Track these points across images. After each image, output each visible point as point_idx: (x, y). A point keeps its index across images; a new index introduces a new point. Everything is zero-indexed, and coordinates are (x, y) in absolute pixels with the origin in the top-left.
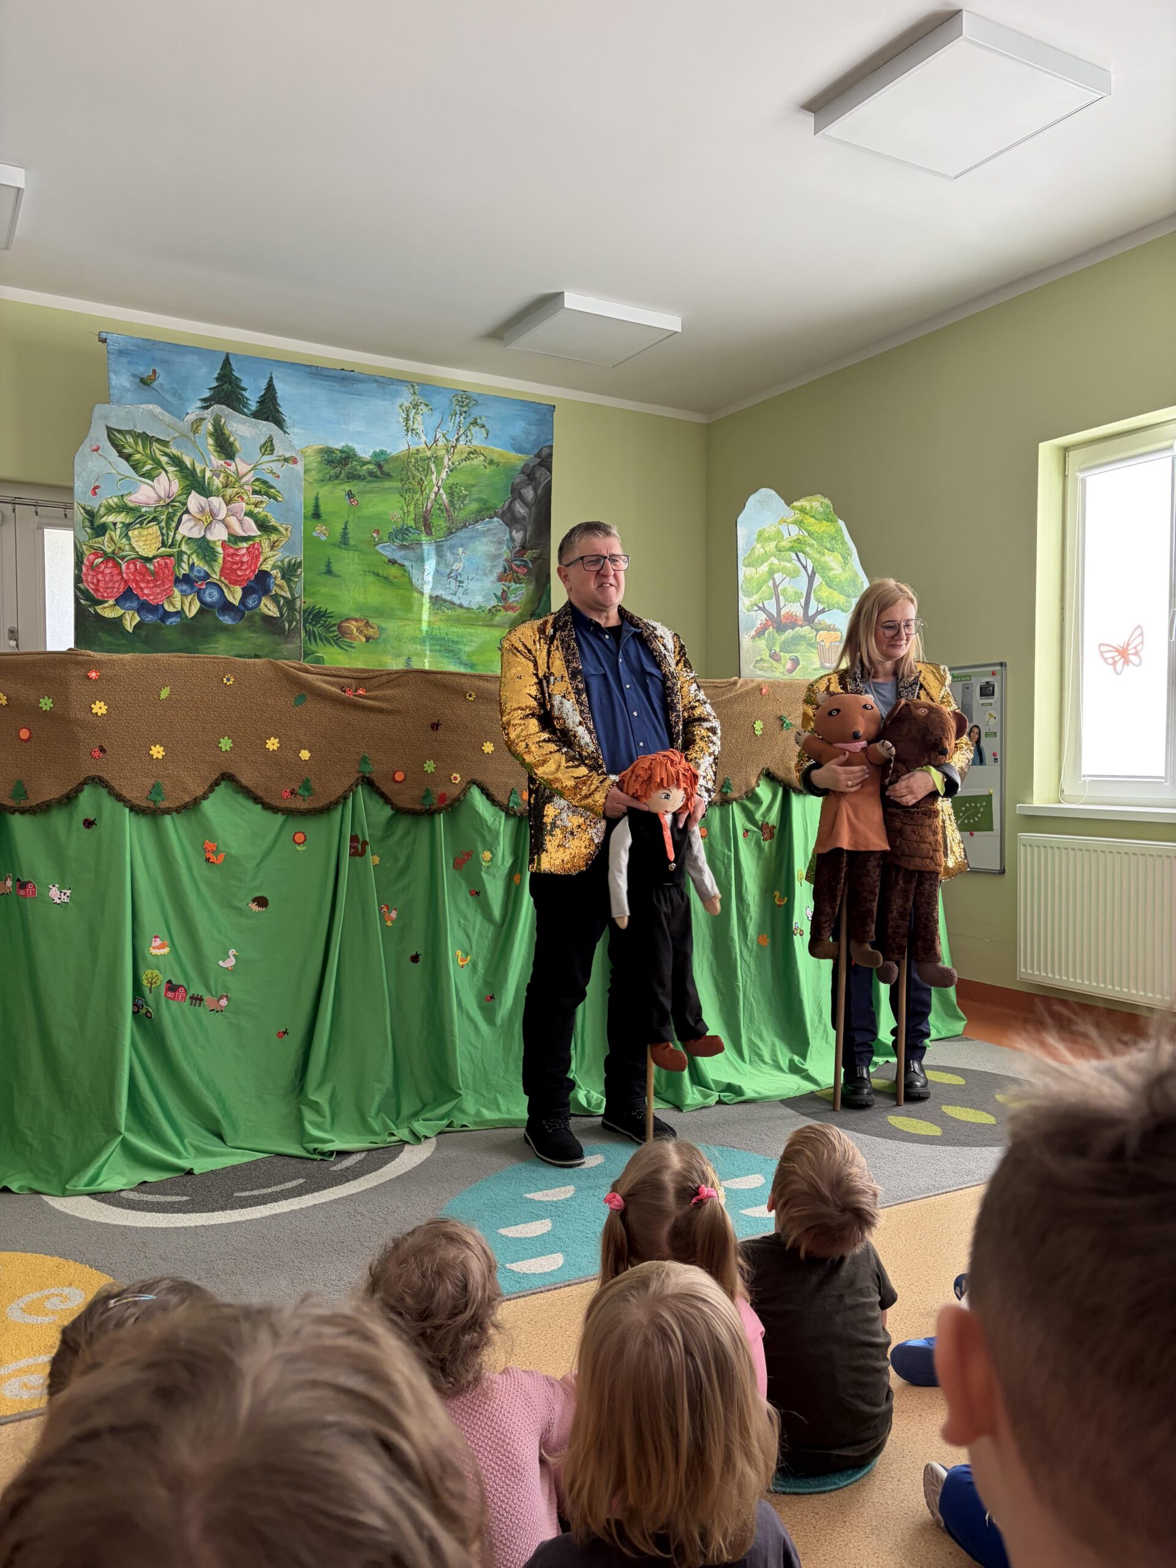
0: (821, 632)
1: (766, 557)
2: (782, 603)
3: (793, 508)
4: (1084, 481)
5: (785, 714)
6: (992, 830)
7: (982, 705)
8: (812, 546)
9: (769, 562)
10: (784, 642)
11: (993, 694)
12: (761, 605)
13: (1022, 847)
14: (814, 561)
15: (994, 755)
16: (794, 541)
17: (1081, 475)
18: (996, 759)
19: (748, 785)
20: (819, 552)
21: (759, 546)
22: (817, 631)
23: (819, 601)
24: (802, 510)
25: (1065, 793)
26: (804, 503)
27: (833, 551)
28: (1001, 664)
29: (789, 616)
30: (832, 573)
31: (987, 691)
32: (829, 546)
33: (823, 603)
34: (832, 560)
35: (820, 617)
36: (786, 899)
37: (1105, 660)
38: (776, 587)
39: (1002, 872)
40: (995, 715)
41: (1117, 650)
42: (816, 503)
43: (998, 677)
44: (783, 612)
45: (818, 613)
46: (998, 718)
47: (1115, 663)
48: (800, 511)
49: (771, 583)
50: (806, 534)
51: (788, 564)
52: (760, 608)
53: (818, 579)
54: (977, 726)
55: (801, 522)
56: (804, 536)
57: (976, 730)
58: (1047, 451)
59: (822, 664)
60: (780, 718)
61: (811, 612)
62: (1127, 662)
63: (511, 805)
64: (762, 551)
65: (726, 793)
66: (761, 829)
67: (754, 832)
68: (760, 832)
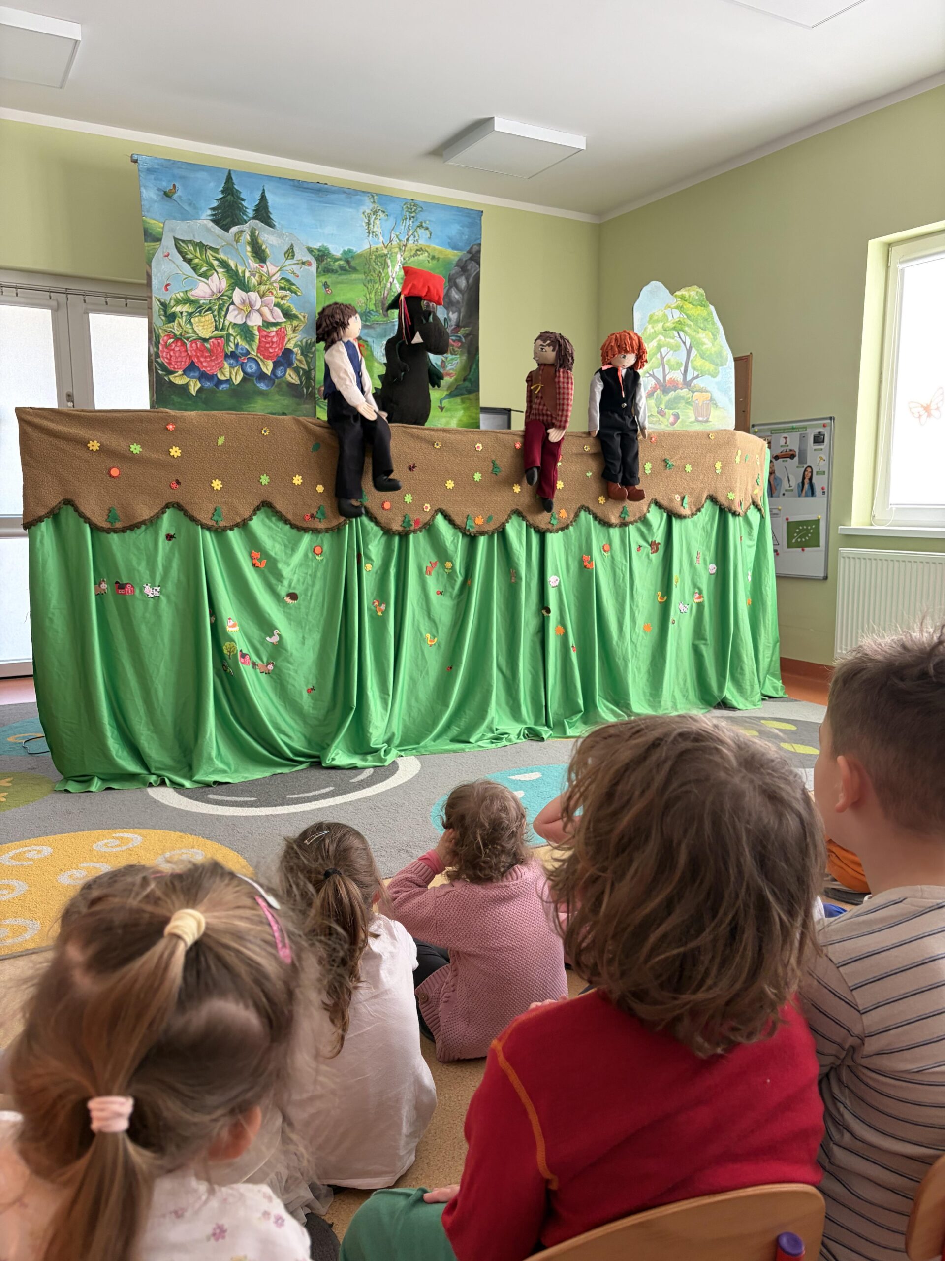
0: (696, 393)
1: (655, 334)
2: (667, 371)
3: (676, 296)
4: (902, 270)
5: (668, 457)
6: (819, 546)
7: (815, 450)
8: (689, 326)
9: (658, 339)
10: (668, 402)
11: (823, 442)
12: (651, 373)
13: (842, 559)
14: (691, 338)
15: (823, 488)
16: (676, 322)
17: (901, 266)
18: (824, 492)
19: (641, 511)
20: (695, 331)
21: (650, 326)
22: (693, 392)
23: (694, 369)
24: (683, 298)
25: (876, 518)
26: (684, 293)
27: (705, 330)
28: (831, 418)
29: (672, 381)
30: (705, 347)
31: (819, 439)
32: (702, 326)
33: (698, 370)
34: (704, 337)
35: (695, 381)
36: (666, 598)
37: (913, 414)
38: (662, 358)
39: (826, 578)
40: (825, 458)
41: (922, 406)
42: (693, 292)
43: (828, 428)
44: (668, 378)
45: (694, 378)
46: (827, 461)
47: (920, 416)
48: (681, 298)
49: (658, 355)
50: (685, 317)
51: (672, 341)
52: (650, 375)
53: (694, 352)
54: (810, 467)
55: (682, 307)
56: (684, 319)
57: (809, 470)
58: (875, 247)
59: (696, 418)
60: (665, 460)
61: (689, 378)
62: (929, 415)
63: (467, 528)
64: (652, 330)
65: (624, 518)
66: (651, 546)
67: (645, 547)
68: (650, 548)
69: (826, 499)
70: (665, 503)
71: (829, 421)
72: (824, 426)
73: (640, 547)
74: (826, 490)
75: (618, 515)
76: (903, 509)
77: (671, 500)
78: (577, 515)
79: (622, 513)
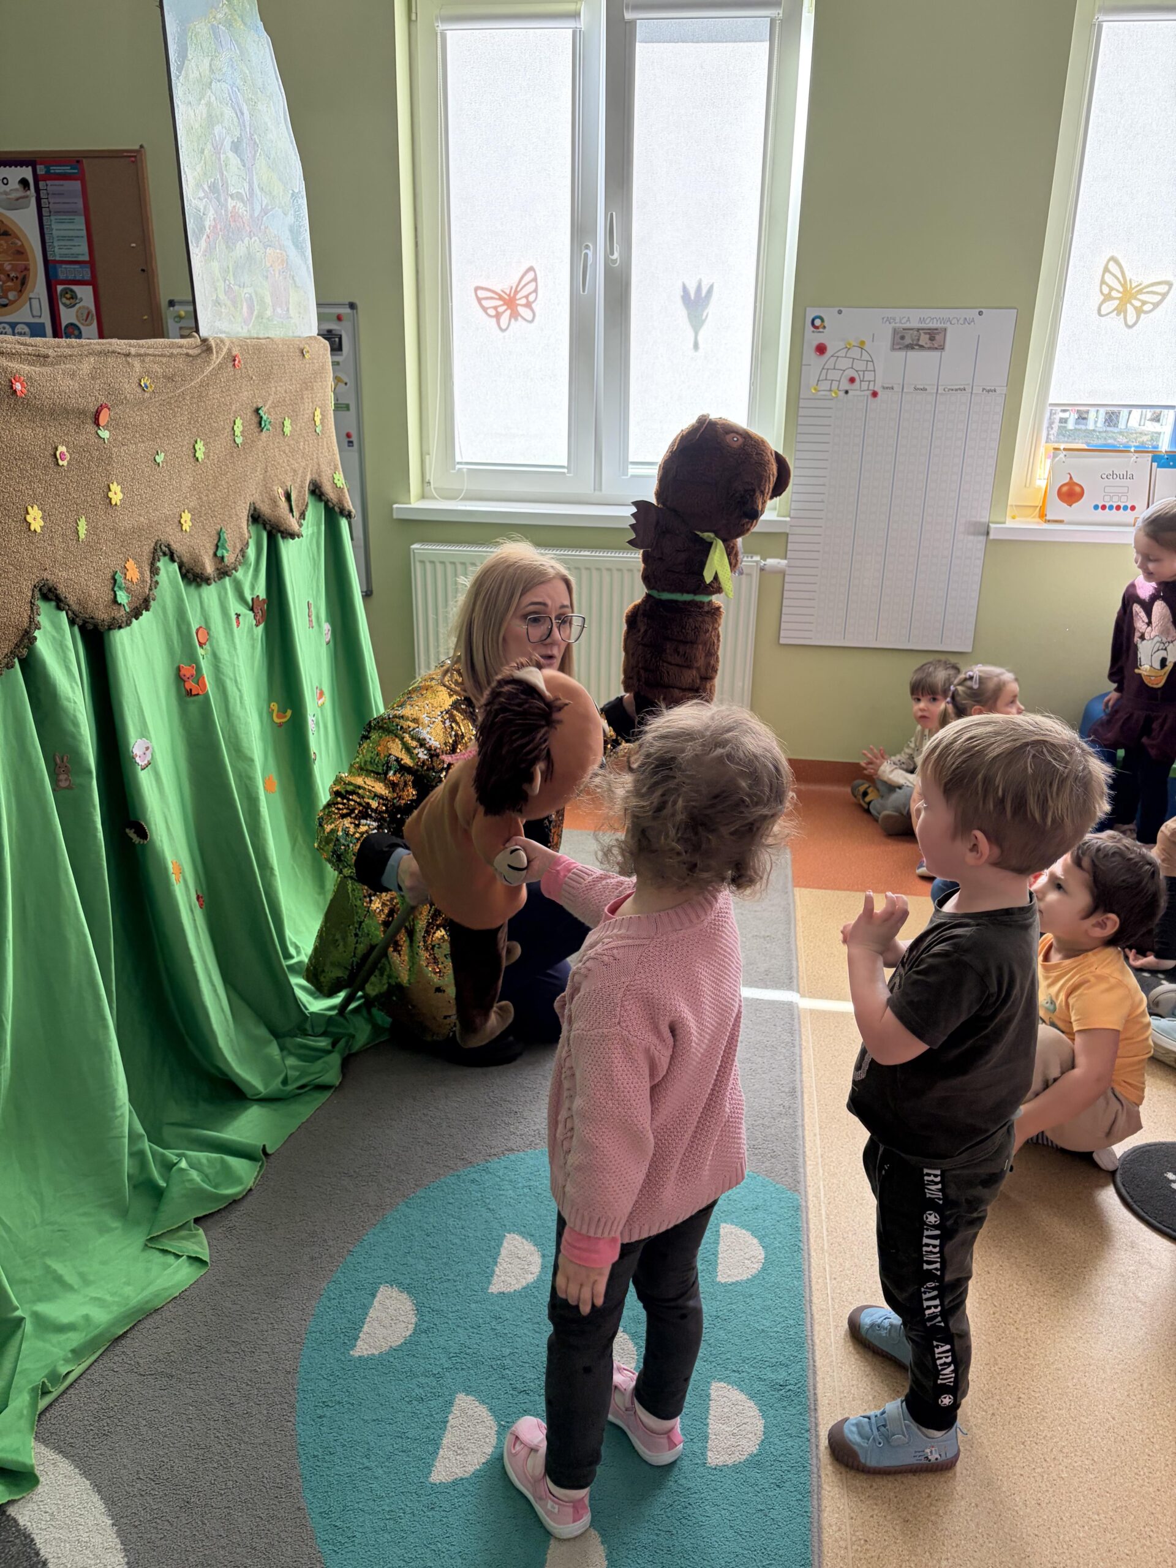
5: (260, 403)
10: (237, 265)
11: (340, 349)
13: (418, 565)
15: (349, 436)
17: (441, 27)
18: (351, 443)
19: (241, 535)
23: (262, 189)
25: (433, 485)
28: (351, 305)
33: (265, 193)
36: (289, 713)
37: (485, 309)
40: (346, 380)
41: (501, 298)
43: (347, 324)
46: (351, 385)
47: (498, 316)
60: (257, 411)
62: (515, 315)
65: (222, 558)
66: (252, 609)
67: (245, 615)
68: (251, 614)
69: (356, 455)
70: (265, 509)
71: (348, 310)
72: (339, 318)
73: (238, 615)
74: (354, 439)
75: (211, 553)
76: (478, 471)
77: (274, 502)
78: (154, 571)
79: (217, 547)
